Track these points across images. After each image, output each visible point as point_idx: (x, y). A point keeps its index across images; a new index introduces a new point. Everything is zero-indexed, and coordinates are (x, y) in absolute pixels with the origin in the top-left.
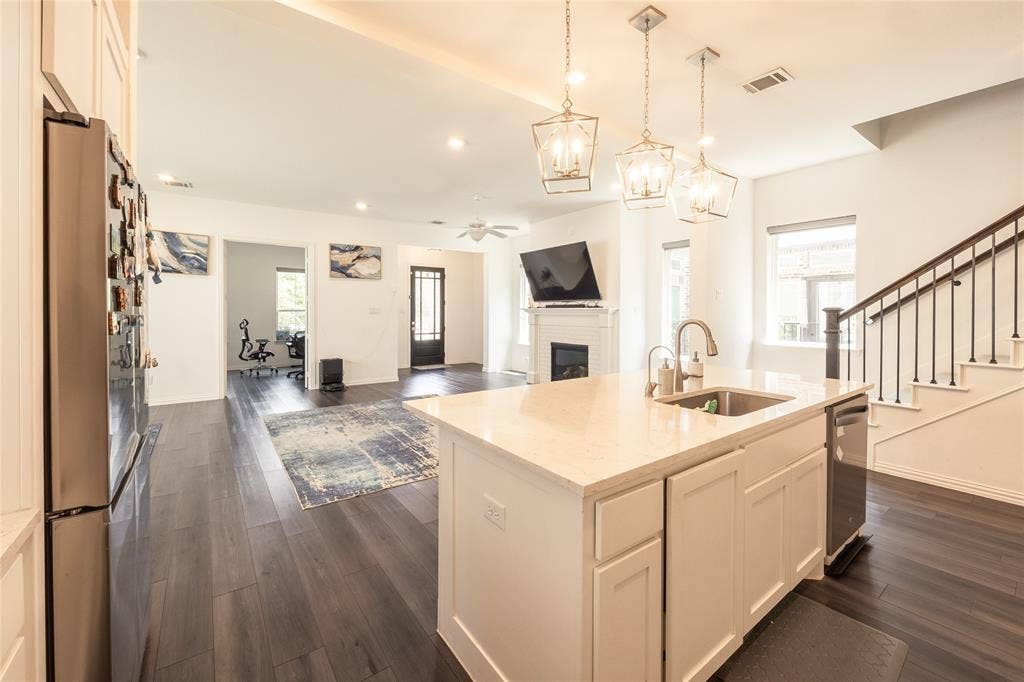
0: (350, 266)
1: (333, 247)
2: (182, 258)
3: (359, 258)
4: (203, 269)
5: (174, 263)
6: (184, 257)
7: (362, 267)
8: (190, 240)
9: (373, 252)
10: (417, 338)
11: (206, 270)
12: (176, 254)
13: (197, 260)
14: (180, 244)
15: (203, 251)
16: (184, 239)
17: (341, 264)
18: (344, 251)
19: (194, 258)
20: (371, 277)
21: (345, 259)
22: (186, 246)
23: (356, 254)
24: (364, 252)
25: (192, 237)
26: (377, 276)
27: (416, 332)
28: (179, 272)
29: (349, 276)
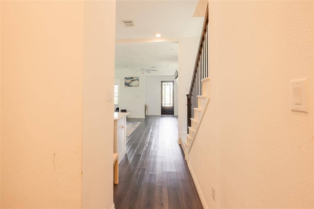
0: (130, 83)
1: (125, 78)
3: (132, 81)
7: (133, 83)
9: (137, 79)
10: (164, 105)
17: (127, 83)
18: (128, 79)
20: (136, 86)
21: (128, 81)
23: (131, 80)
24: (134, 79)
26: (138, 86)
27: (163, 103)
29: (129, 86)
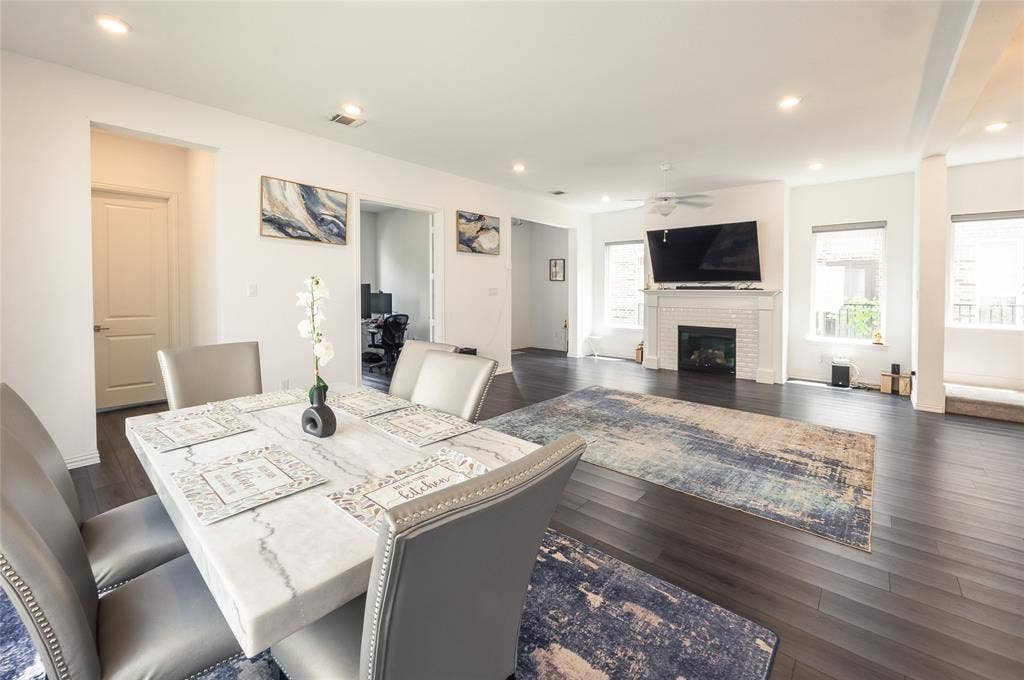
0: (474, 238)
1: (460, 215)
2: (319, 221)
3: (482, 229)
4: (342, 237)
5: (312, 228)
6: (322, 219)
7: (484, 241)
8: (330, 198)
9: (494, 223)
11: (344, 238)
12: (314, 216)
13: (336, 224)
14: (317, 202)
15: (340, 211)
16: (321, 194)
17: (467, 235)
18: (469, 220)
19: (333, 222)
20: (491, 252)
21: (471, 229)
22: (324, 205)
23: (479, 225)
24: (486, 223)
25: (331, 194)
26: (496, 251)
28: (317, 240)
29: (474, 250)
